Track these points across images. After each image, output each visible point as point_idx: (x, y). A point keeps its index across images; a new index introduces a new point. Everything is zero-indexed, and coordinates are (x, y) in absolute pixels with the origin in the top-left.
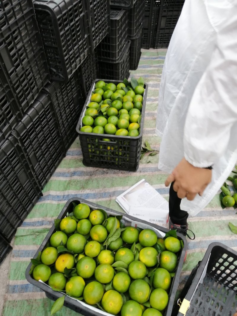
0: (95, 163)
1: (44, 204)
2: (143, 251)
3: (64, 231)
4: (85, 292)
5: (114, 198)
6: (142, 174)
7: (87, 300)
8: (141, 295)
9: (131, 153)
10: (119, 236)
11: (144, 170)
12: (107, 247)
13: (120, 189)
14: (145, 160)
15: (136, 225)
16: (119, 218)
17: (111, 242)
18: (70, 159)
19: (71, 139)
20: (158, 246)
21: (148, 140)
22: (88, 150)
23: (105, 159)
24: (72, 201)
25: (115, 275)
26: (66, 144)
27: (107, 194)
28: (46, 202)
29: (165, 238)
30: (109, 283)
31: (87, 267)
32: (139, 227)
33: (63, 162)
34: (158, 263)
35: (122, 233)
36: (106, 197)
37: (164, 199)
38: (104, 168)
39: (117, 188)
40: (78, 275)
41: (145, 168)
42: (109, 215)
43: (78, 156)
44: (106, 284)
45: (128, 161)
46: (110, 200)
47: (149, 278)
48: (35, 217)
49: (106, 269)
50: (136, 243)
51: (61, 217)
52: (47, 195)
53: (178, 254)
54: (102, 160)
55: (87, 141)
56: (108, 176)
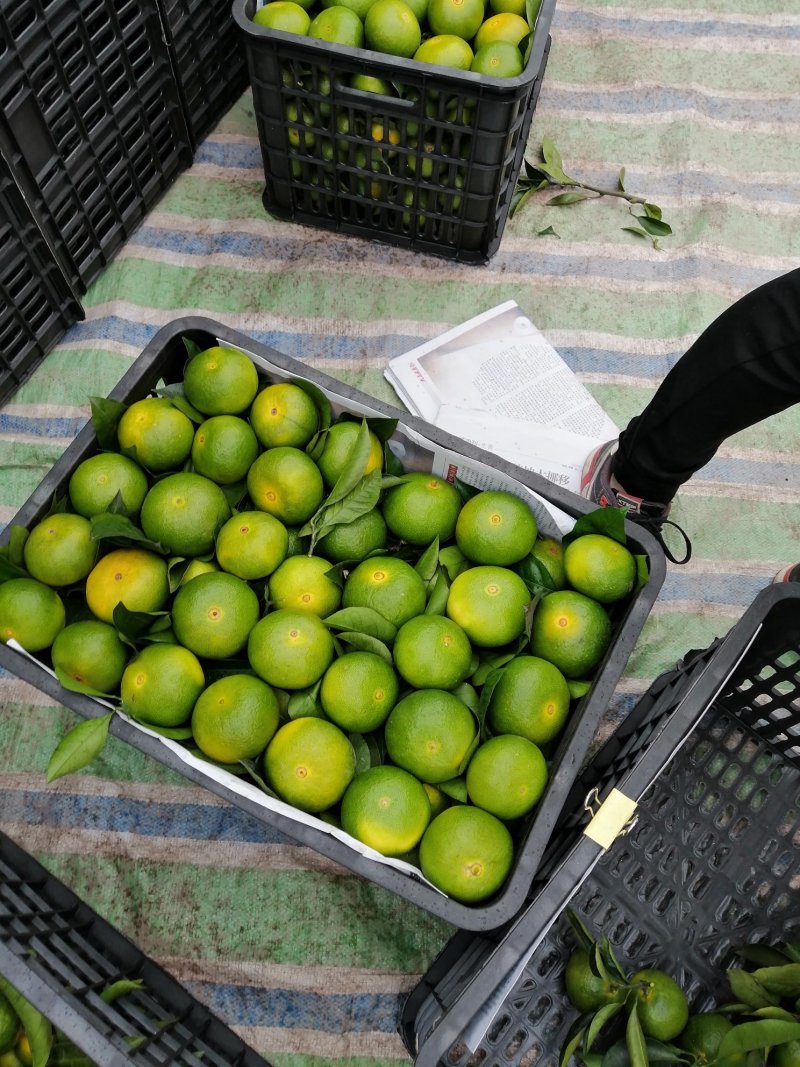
0: (316, 208)
1: (88, 351)
2: (465, 580)
3: (132, 457)
4: (198, 712)
5: (377, 363)
6: (509, 278)
7: (204, 741)
8: (434, 751)
9: (477, 166)
10: (369, 508)
11: (521, 264)
12: (313, 545)
13: (407, 328)
14: (529, 221)
15: (453, 469)
16: (382, 429)
17: (337, 526)
18: (213, 180)
19: (222, 85)
20: (535, 569)
21: (556, 135)
22: (288, 137)
23: (358, 191)
24: (180, 330)
25: (334, 657)
26: (196, 107)
27: (353, 344)
28: (97, 347)
29: (571, 538)
30: (304, 691)
31: (215, 614)
32: (463, 480)
33: (179, 190)
34: (525, 636)
35: (387, 493)
36: (347, 356)
37: (583, 390)
38: (349, 234)
39: (394, 323)
40: (179, 643)
41: (526, 255)
42: (338, 412)
43: (247, 171)
44: (293, 692)
45: (455, 212)
46: (362, 372)
47: (478, 690)
48: (46, 400)
49: (299, 632)
50: (443, 545)
51: (126, 394)
52: (101, 317)
53: (616, 610)
54: (343, 194)
55: (282, 85)
56: (364, 269)
